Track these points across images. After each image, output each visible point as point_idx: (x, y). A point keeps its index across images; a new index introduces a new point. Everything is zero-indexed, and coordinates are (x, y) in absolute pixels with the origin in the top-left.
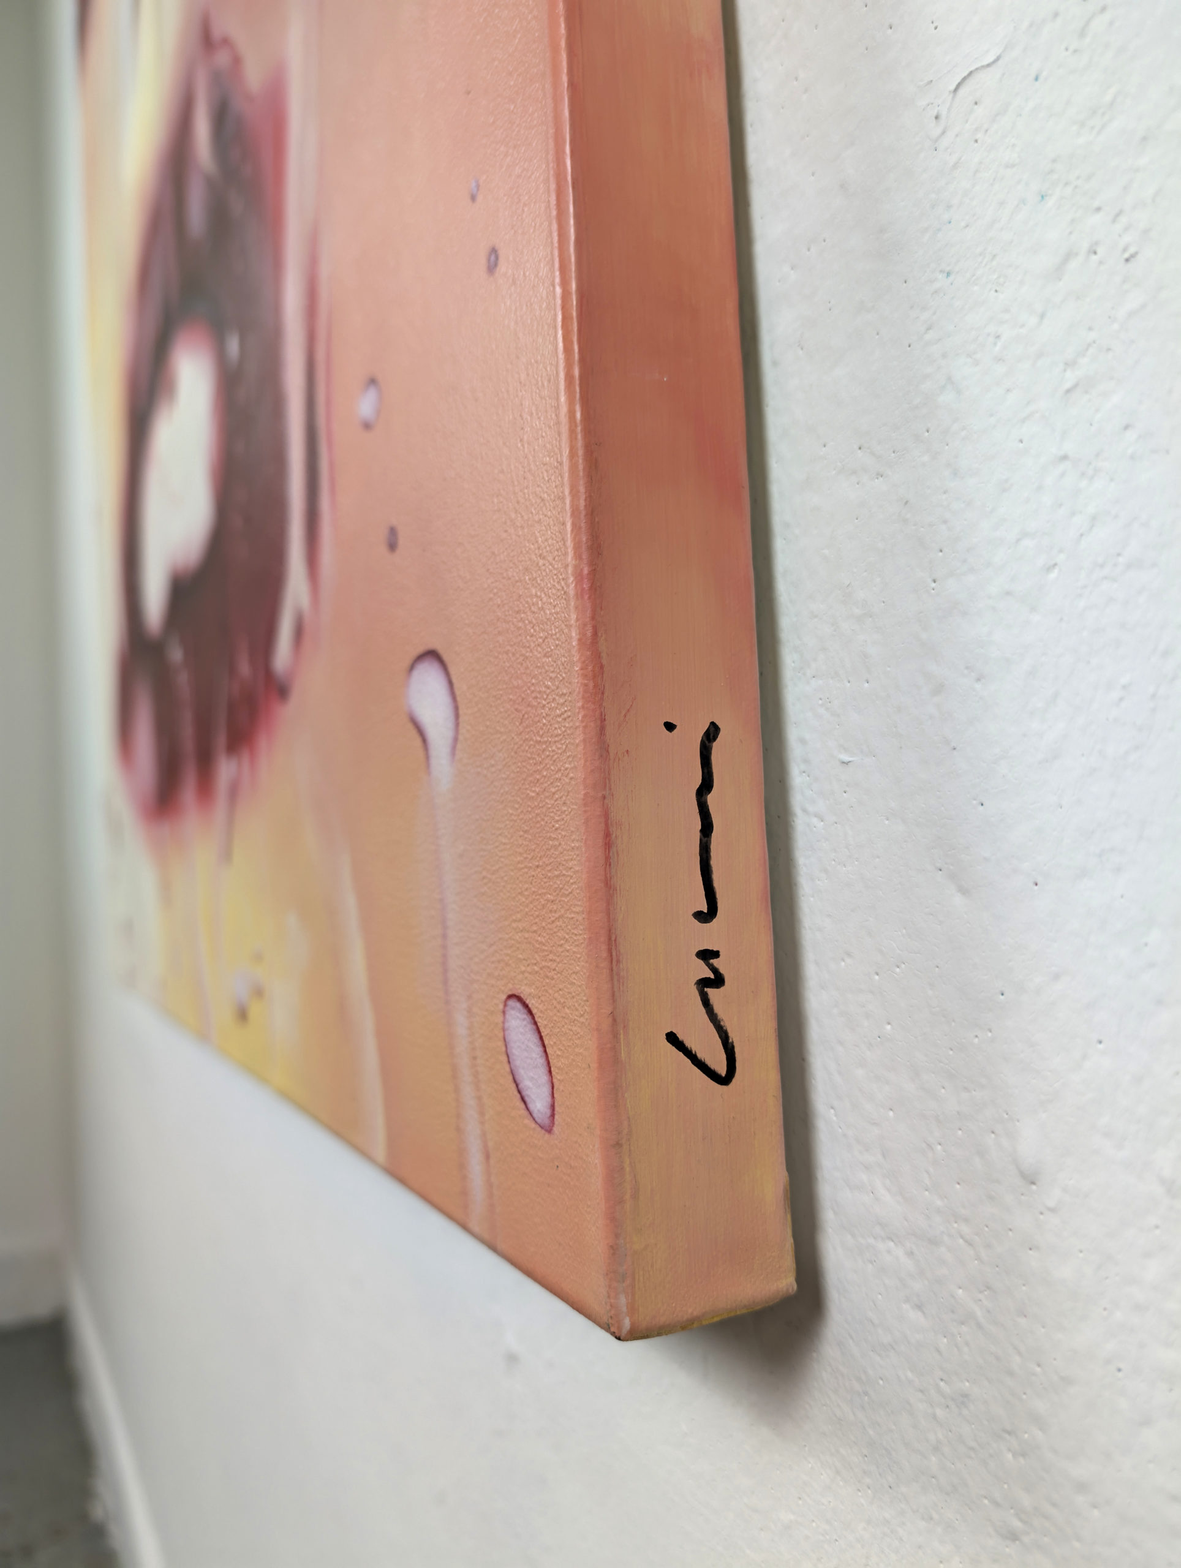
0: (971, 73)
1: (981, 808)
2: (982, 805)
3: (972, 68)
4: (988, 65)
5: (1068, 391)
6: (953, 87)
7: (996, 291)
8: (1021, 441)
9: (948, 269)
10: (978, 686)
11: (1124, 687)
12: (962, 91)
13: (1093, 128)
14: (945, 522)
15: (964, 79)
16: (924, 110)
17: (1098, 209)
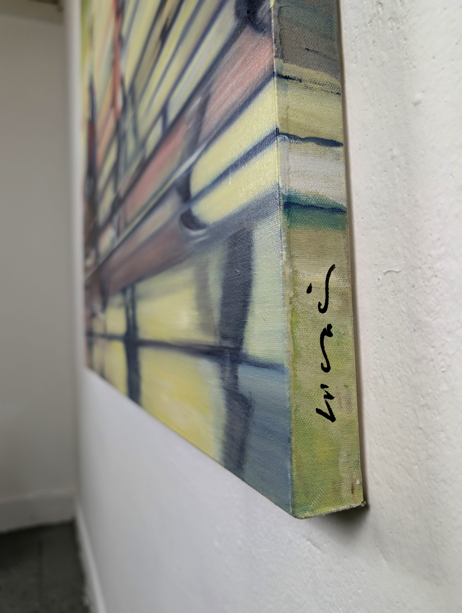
0: (390, 271)
1: (391, 534)
2: (392, 533)
3: (391, 270)
4: (396, 272)
5: (422, 406)
6: (384, 272)
7: (398, 354)
8: (406, 413)
9: (382, 335)
10: (391, 490)
11: (440, 522)
12: (388, 275)
13: (432, 317)
14: (380, 426)
15: (388, 271)
16: (374, 273)
17: (433, 347)
